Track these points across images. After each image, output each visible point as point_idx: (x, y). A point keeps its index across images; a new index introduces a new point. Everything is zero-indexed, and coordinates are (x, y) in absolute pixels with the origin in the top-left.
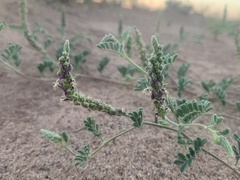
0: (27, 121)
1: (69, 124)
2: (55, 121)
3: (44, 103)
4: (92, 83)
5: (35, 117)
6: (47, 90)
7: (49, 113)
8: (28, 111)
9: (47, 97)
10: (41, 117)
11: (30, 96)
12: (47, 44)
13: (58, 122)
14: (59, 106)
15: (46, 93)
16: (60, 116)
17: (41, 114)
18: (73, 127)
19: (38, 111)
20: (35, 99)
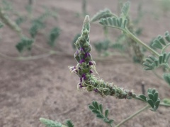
0: (10, 105)
1: (56, 106)
2: (41, 103)
3: (24, 84)
4: (67, 61)
5: (17, 100)
6: (23, 69)
7: (32, 94)
8: (9, 94)
9: (26, 77)
10: (24, 100)
11: (8, 77)
12: (19, 21)
13: (44, 104)
14: (40, 87)
15: (24, 73)
16: (45, 97)
17: (23, 96)
18: (60, 108)
19: (19, 92)
20: (14, 80)
